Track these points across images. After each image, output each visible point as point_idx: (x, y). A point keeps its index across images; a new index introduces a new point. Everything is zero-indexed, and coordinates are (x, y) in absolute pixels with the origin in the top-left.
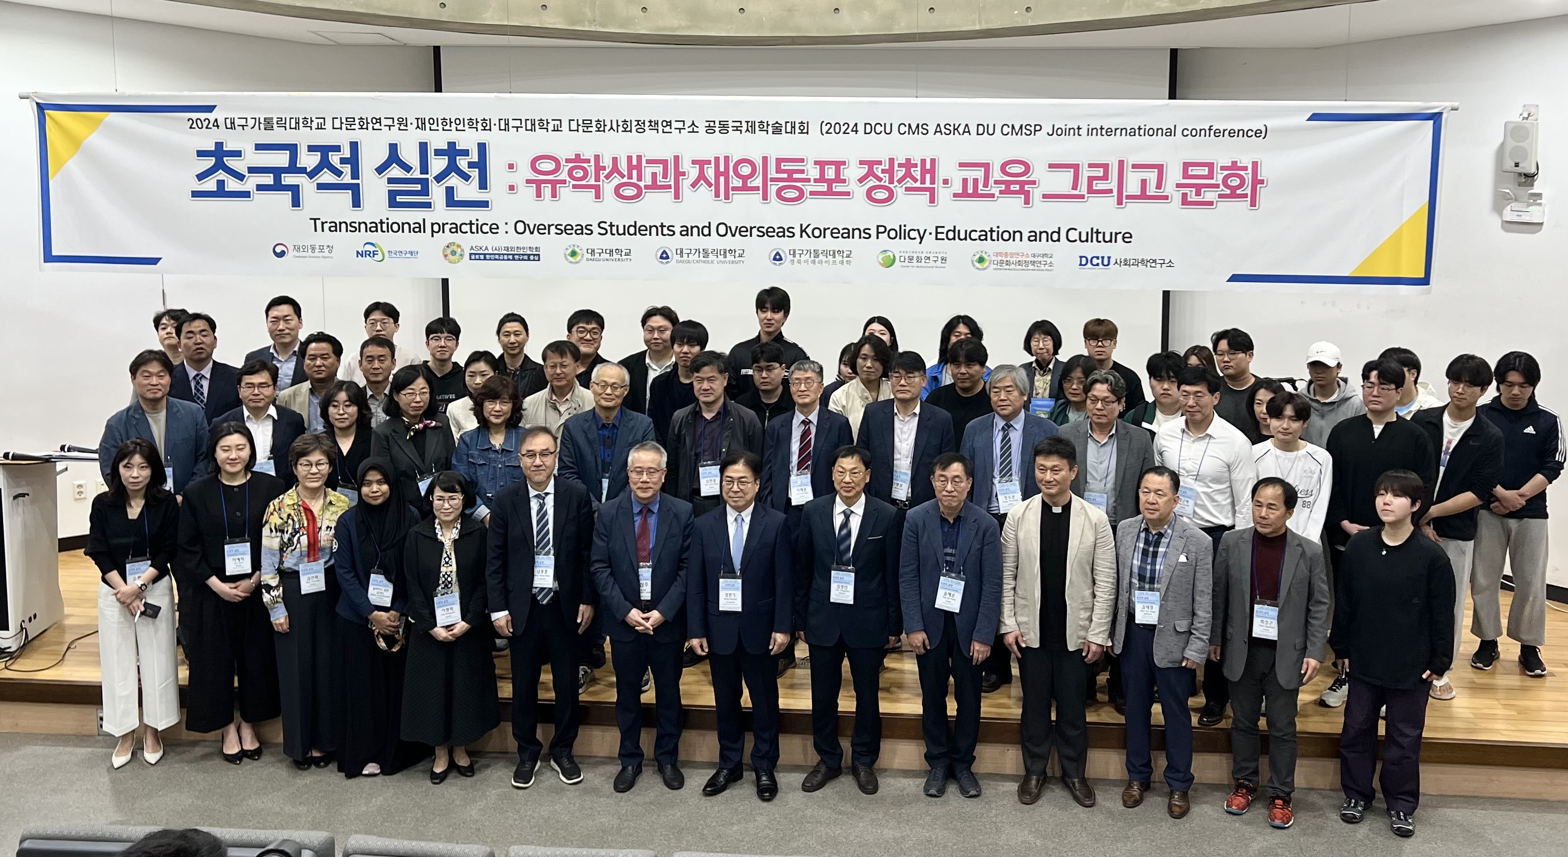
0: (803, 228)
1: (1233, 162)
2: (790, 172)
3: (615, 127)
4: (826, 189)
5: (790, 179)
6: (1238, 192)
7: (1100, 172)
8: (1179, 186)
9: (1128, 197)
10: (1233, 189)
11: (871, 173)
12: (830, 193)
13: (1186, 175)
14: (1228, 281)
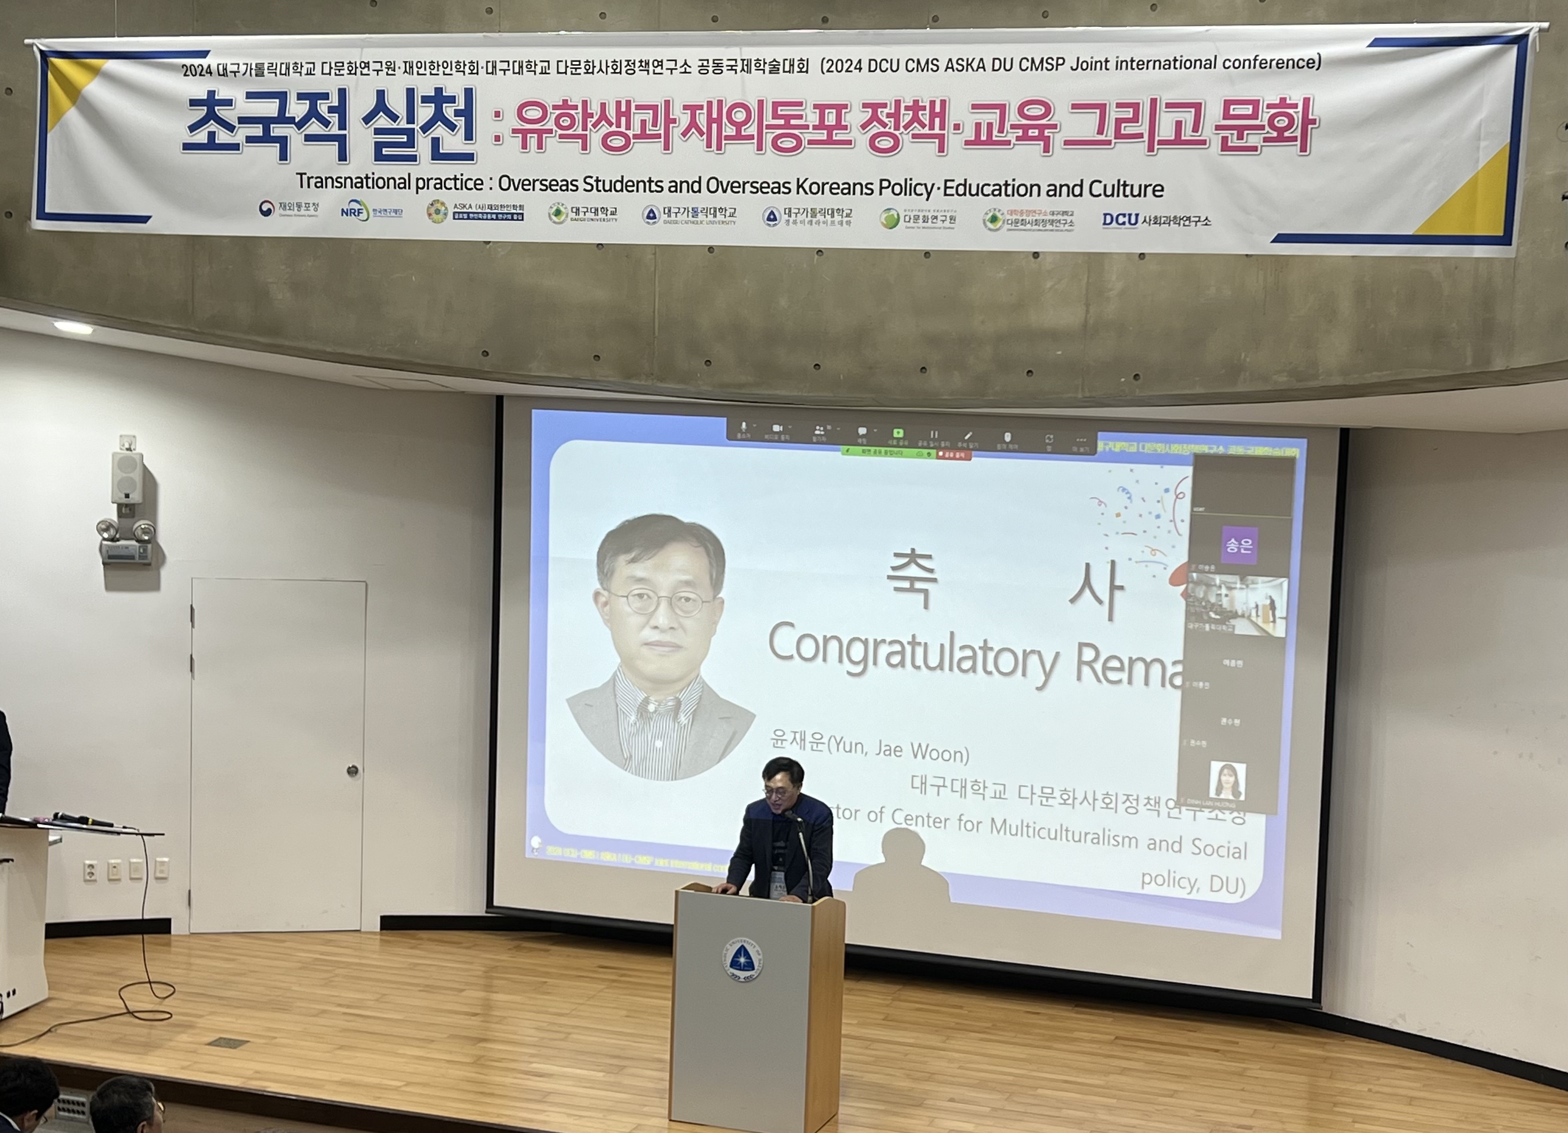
0: (800, 184)
1: (1281, 99)
2: (788, 118)
3: (604, 69)
4: (825, 138)
5: (787, 126)
6: (1287, 134)
7: (1129, 113)
8: (1218, 128)
9: (1161, 142)
10: (1281, 130)
11: (875, 118)
12: (830, 141)
13: (1227, 116)
14: (1273, 241)
